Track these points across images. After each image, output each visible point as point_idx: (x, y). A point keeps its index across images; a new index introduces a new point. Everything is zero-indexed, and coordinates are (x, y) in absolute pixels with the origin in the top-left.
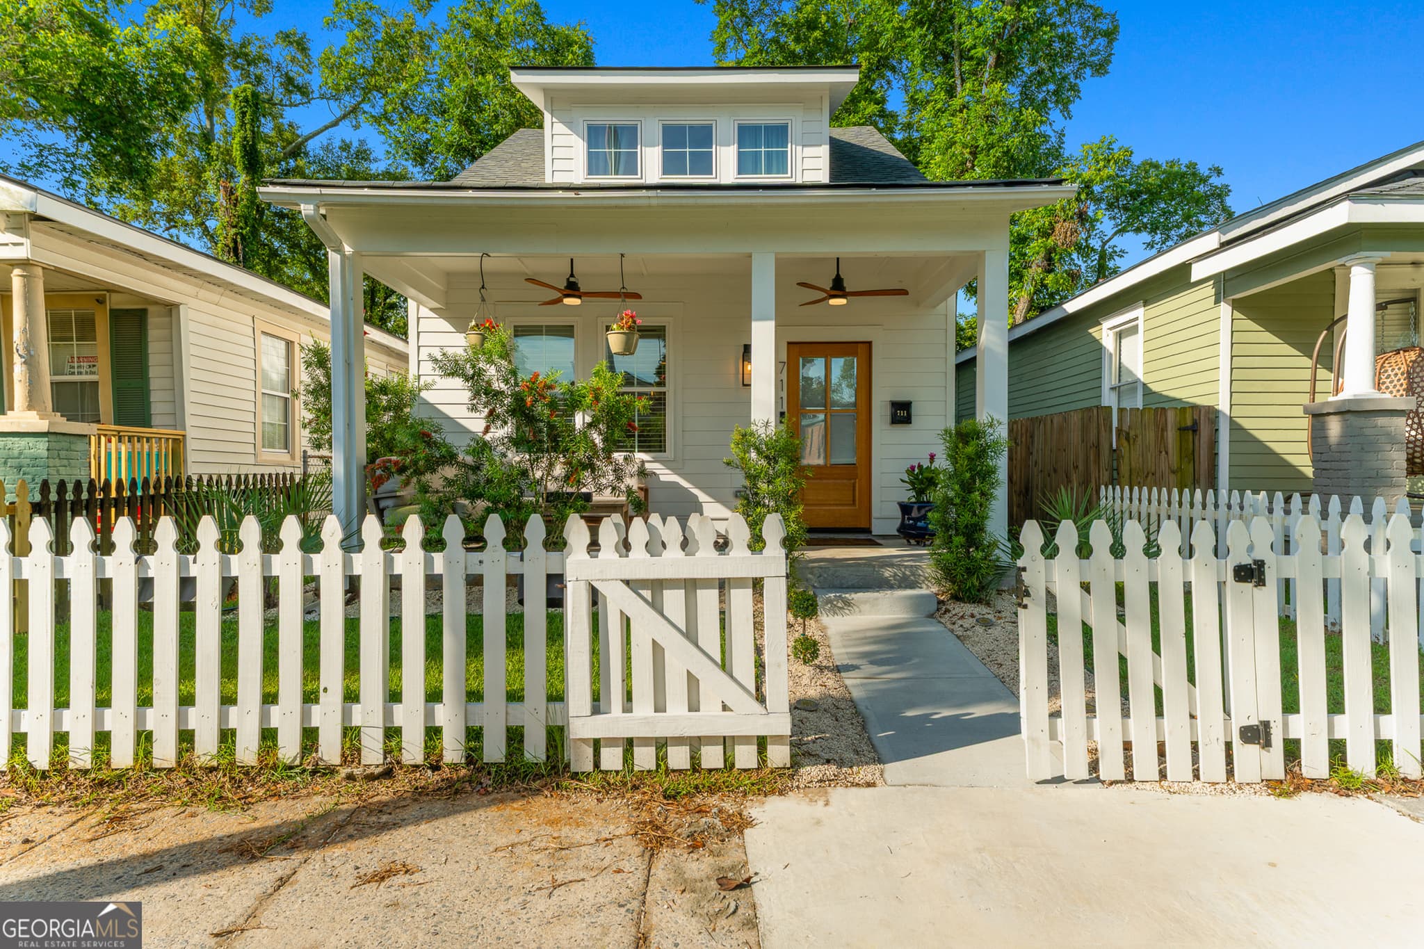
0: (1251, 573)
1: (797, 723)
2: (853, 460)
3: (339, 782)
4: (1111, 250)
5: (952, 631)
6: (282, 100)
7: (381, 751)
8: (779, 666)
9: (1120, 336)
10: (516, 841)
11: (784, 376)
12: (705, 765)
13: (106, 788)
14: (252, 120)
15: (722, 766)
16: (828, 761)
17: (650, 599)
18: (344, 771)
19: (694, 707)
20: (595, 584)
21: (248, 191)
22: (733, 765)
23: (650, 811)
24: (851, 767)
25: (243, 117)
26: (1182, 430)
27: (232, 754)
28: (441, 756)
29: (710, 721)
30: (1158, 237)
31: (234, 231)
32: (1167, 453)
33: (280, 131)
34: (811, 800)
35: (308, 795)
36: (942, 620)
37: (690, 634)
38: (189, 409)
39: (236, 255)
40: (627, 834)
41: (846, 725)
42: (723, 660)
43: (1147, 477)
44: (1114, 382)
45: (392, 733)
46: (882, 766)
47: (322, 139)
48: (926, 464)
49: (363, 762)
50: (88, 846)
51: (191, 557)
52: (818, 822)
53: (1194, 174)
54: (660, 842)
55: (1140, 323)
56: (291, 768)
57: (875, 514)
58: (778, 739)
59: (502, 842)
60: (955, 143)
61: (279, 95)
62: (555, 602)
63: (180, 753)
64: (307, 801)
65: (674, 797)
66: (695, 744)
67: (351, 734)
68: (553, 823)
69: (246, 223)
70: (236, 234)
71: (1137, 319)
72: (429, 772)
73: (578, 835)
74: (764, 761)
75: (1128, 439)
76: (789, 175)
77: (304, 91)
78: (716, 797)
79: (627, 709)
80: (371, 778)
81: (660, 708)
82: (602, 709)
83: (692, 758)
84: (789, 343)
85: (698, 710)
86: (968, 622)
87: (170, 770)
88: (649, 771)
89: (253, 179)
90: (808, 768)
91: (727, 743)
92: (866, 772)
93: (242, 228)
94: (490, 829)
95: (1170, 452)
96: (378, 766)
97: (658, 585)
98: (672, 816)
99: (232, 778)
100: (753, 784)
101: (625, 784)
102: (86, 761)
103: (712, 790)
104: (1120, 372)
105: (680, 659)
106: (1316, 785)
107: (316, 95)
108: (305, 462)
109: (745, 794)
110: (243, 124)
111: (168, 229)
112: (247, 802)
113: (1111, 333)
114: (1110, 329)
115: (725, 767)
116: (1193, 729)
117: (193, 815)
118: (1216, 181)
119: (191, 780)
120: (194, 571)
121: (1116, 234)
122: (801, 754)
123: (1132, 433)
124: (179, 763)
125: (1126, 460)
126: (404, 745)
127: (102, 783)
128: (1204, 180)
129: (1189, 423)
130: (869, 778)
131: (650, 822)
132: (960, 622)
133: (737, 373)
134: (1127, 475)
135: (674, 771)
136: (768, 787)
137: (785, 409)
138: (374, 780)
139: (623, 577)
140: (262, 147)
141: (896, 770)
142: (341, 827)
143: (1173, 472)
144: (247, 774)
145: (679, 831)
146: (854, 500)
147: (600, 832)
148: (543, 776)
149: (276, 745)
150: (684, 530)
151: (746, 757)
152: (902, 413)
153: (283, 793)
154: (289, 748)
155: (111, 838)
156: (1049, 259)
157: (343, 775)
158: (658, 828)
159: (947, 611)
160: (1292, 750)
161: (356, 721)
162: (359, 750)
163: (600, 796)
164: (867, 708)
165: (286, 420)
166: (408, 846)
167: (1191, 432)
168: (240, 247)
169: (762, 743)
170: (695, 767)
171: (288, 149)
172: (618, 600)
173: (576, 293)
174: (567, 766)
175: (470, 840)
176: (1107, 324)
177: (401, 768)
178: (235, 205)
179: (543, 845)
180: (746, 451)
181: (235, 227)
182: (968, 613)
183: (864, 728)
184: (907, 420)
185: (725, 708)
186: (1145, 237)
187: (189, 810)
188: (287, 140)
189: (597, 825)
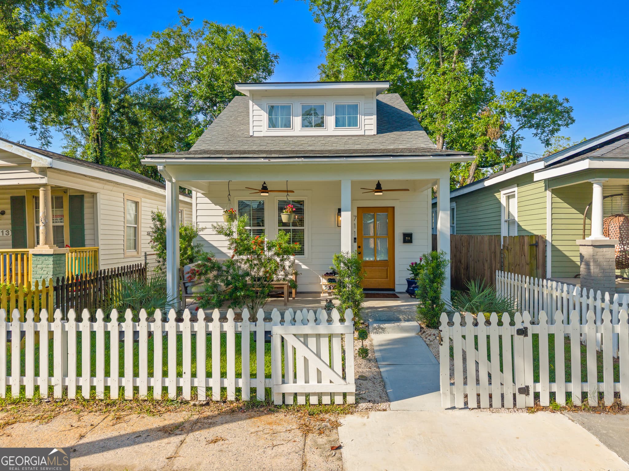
0: (523, 332)
1: (358, 385)
2: (387, 259)
3: (190, 407)
4: (517, 137)
5: (425, 342)
6: (119, 67)
7: (205, 396)
8: (351, 366)
9: (509, 198)
10: (258, 430)
11: (356, 222)
12: (324, 403)
13: (110, 407)
14: (106, 79)
15: (330, 403)
16: (369, 401)
17: (303, 341)
18: (192, 403)
19: (319, 381)
20: (283, 336)
21: (104, 112)
22: (334, 403)
23: (304, 420)
24: (378, 403)
25: (102, 78)
26: (531, 245)
27: (152, 395)
28: (226, 398)
29: (325, 387)
30: (539, 131)
31: (97, 131)
32: (525, 256)
33: (118, 81)
34: (362, 416)
35: (180, 411)
36: (422, 336)
37: (318, 355)
38: (100, 237)
39: (98, 142)
40: (297, 428)
41: (378, 385)
42: (330, 363)
43: (516, 266)
44: (506, 218)
45: (209, 389)
46: (389, 403)
47: (137, 85)
48: (418, 262)
49: (198, 400)
50: (113, 427)
51: (137, 324)
52: (364, 425)
53: (556, 101)
54: (308, 431)
55: (516, 193)
56: (173, 401)
57: (396, 283)
58: (351, 394)
59: (253, 430)
60: (440, 90)
61: (118, 64)
62: (268, 341)
63: (134, 394)
64: (181, 413)
65: (313, 415)
66: (320, 395)
67: (194, 389)
68: (270, 424)
69: (102, 127)
70: (98, 132)
71: (514, 192)
72: (222, 404)
73: (279, 428)
74: (346, 402)
75: (507, 250)
76: (359, 127)
77: (129, 62)
78: (328, 415)
79: (295, 382)
80: (202, 405)
81: (307, 382)
82: (286, 381)
83: (319, 400)
84: (358, 207)
85: (321, 382)
86: (432, 338)
87: (131, 400)
88: (303, 405)
89: (106, 106)
90: (362, 404)
91: (332, 395)
92: (383, 406)
93: (100, 129)
94: (248, 425)
95: (526, 255)
96: (204, 401)
97: (306, 336)
98: (312, 422)
99: (152, 404)
100: (341, 410)
101: (294, 410)
102: (102, 396)
103: (327, 412)
104: (509, 215)
105: (314, 363)
106: (544, 408)
107: (134, 64)
108: (146, 258)
109: (338, 414)
110: (102, 81)
111: (66, 129)
112: (160, 414)
113: (505, 196)
114: (504, 194)
115: (331, 404)
116: (502, 389)
117: (143, 417)
118: (565, 104)
119: (138, 404)
120: (138, 329)
121: (519, 129)
122: (359, 398)
123: (509, 247)
124: (134, 398)
125: (507, 259)
126: (213, 394)
127: (108, 405)
128: (561, 105)
129: (534, 242)
130: (384, 408)
131: (304, 424)
132: (429, 338)
133: (335, 221)
134: (507, 267)
135: (312, 405)
136: (347, 411)
137: (356, 237)
138: (203, 406)
139: (293, 333)
140: (110, 90)
141: (394, 405)
142: (196, 423)
143: (528, 264)
144: (158, 403)
145: (315, 427)
146: (387, 276)
147: (287, 428)
148: (264, 406)
149: (167, 392)
150: (315, 315)
151: (339, 400)
152: (408, 238)
153: (172, 410)
154: (172, 394)
155: (119, 425)
156: (486, 145)
157: (192, 404)
158: (307, 426)
159: (424, 332)
160: (537, 396)
161: (196, 384)
162: (197, 395)
163: (285, 414)
164: (386, 378)
165: (135, 236)
166: (221, 431)
167: (535, 246)
168: (100, 138)
169: (345, 395)
170: (320, 403)
171: (121, 90)
172: (291, 341)
173: (266, 191)
174: (273, 402)
175: (242, 429)
176: (503, 192)
177: (212, 402)
178: (98, 119)
179: (267, 432)
180: (339, 264)
181: (97, 129)
182: (432, 333)
183: (384, 387)
184: (410, 241)
185: (331, 382)
186: (533, 131)
187: (141, 415)
188: (121, 86)
189: (286, 425)
